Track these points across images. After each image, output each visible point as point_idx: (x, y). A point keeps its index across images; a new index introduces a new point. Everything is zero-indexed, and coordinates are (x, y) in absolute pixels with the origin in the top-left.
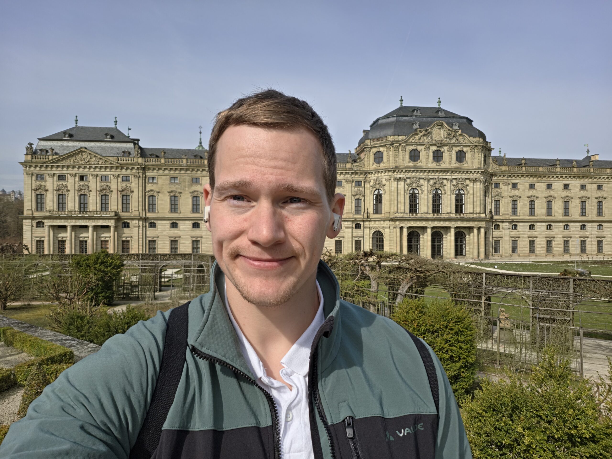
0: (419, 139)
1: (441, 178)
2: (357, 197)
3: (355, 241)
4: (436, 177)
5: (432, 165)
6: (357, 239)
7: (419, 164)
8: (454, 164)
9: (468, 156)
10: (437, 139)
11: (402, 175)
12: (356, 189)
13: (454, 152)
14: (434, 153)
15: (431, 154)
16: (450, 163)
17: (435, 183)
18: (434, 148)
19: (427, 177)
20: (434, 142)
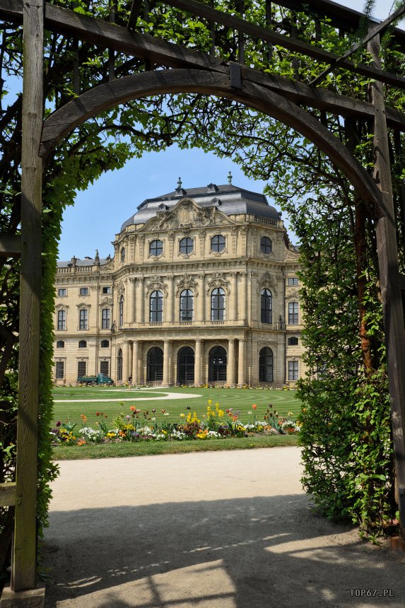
0: (161, 226)
1: (189, 275)
2: (104, 307)
3: (101, 362)
4: (183, 273)
5: (179, 258)
6: (103, 360)
7: (162, 259)
8: (209, 255)
9: (229, 241)
10: (183, 224)
11: (139, 275)
12: (104, 297)
13: (208, 238)
14: (180, 241)
15: (177, 244)
16: (203, 253)
17: (183, 282)
18: (180, 236)
19: (171, 274)
20: (180, 227)
